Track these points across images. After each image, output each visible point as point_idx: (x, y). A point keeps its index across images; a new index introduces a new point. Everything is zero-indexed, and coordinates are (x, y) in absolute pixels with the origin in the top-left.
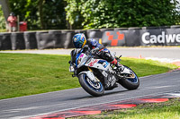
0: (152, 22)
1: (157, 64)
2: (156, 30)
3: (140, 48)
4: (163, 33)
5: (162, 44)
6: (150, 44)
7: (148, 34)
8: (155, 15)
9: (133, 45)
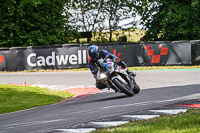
0: (40, 40)
1: (46, 93)
2: (45, 50)
3: (24, 72)
4: (53, 53)
5: (52, 68)
6: (37, 67)
7: (34, 55)
8: (43, 31)
9: (16, 70)
